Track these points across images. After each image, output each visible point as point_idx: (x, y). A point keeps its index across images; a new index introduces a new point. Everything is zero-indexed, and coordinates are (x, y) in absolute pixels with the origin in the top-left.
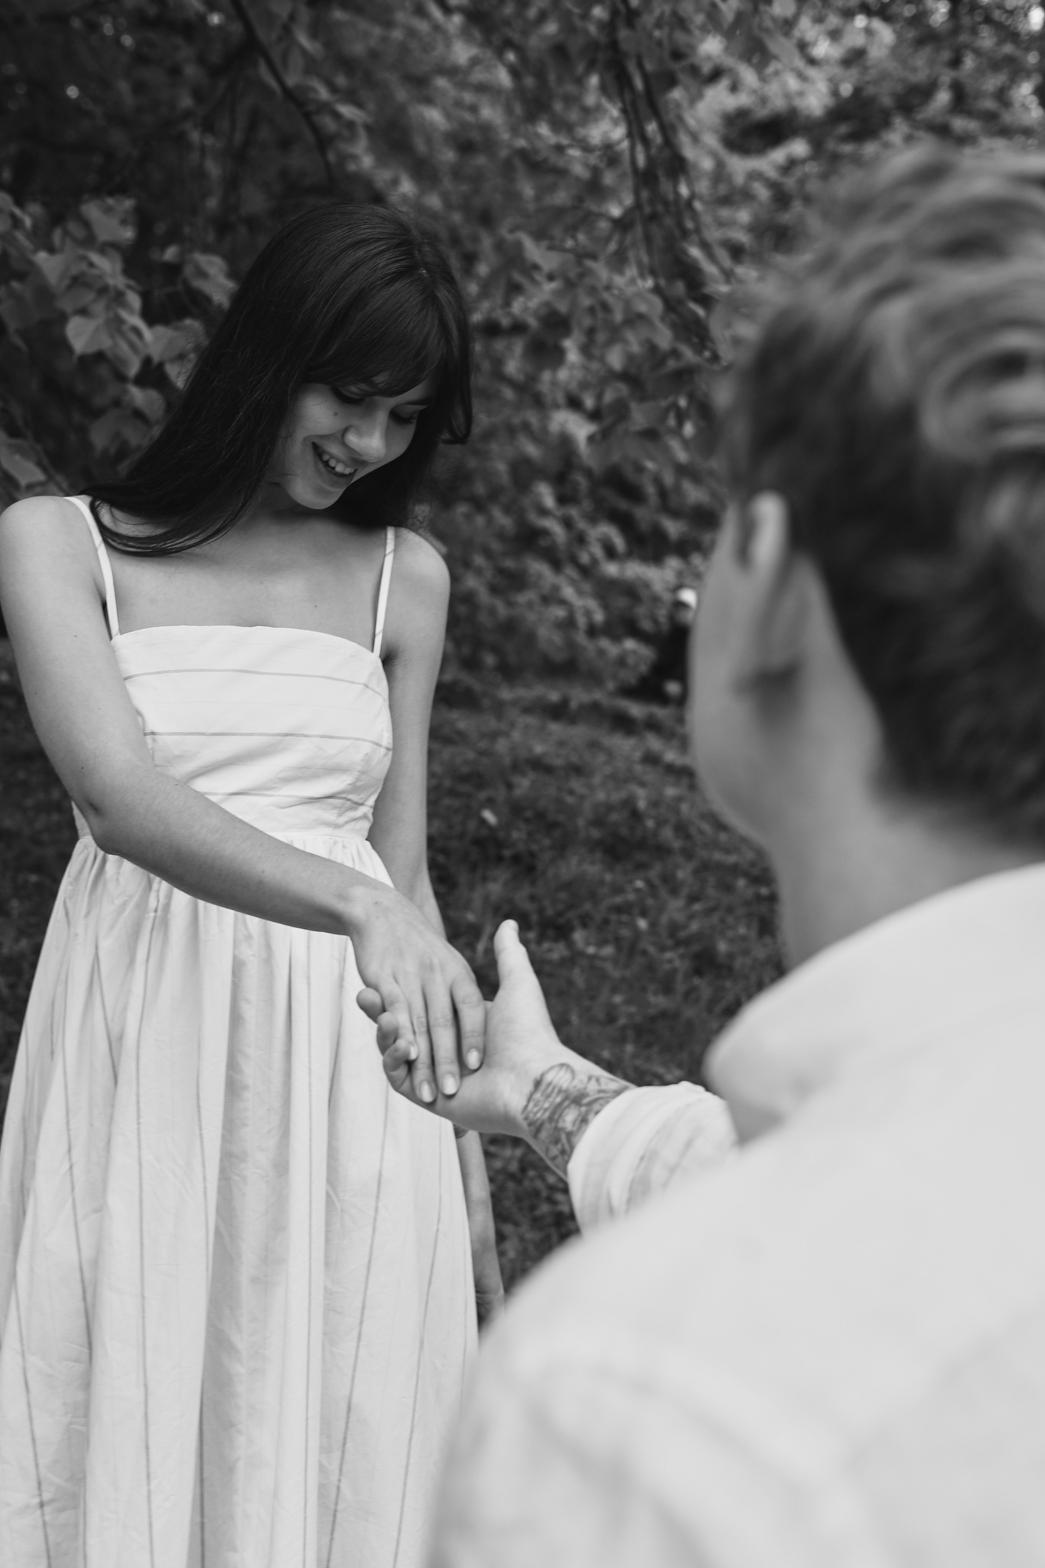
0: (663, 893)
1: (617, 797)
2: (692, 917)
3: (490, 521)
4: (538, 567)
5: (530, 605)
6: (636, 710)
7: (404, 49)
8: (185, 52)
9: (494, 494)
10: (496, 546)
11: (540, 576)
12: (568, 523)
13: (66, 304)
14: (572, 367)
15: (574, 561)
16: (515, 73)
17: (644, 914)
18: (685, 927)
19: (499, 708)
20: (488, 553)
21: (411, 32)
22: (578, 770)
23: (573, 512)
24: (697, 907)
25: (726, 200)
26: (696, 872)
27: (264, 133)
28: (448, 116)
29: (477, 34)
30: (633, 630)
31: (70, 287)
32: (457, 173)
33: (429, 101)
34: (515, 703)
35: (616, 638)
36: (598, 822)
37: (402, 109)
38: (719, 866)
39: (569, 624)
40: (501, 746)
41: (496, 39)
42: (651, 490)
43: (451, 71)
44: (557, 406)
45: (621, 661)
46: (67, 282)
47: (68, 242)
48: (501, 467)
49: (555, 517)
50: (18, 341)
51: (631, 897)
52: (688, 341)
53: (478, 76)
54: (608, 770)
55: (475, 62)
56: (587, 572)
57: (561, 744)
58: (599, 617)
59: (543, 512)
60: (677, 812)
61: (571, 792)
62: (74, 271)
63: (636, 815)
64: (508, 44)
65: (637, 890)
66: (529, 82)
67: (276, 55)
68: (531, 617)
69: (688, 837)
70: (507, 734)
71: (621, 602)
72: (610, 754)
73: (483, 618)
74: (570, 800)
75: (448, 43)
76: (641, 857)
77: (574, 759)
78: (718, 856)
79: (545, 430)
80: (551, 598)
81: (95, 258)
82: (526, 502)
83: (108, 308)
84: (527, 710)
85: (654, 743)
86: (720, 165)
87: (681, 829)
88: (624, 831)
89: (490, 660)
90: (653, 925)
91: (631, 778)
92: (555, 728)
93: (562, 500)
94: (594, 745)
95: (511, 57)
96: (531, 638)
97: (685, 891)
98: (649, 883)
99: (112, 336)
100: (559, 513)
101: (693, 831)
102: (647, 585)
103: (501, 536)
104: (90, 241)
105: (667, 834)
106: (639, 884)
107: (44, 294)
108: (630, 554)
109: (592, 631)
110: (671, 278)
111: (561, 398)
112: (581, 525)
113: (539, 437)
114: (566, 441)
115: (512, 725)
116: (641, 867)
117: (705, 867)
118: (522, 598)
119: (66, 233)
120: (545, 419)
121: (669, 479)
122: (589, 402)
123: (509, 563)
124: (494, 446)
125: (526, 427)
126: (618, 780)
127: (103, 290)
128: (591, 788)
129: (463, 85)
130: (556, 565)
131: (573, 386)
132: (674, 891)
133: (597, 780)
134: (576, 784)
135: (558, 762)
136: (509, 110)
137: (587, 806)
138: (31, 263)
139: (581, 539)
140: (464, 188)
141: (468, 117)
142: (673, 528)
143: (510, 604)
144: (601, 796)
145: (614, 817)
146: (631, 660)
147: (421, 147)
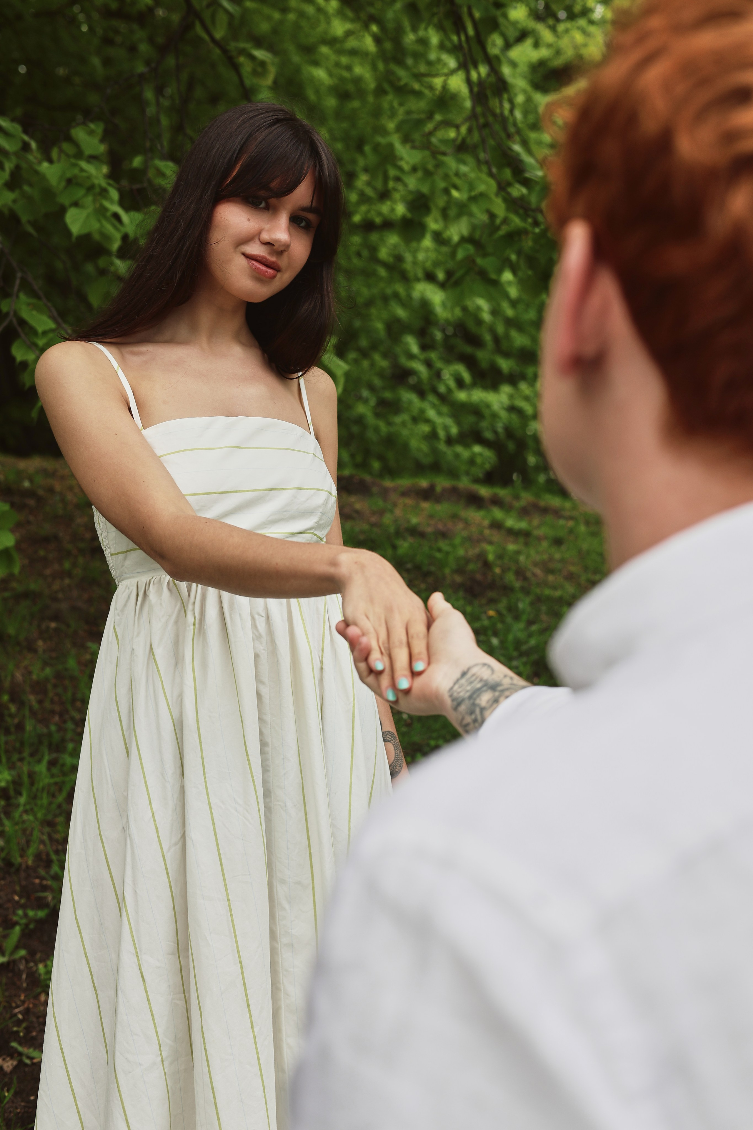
0: (509, 619)
1: (472, 552)
2: (530, 636)
3: (373, 365)
4: (408, 397)
5: (404, 424)
6: (484, 491)
7: (297, 27)
8: (140, 34)
9: (374, 346)
10: (377, 382)
11: (410, 402)
12: (429, 364)
13: (64, 200)
14: (427, 250)
15: (434, 390)
16: (377, 40)
17: (496, 634)
18: (526, 642)
19: (385, 493)
20: (372, 388)
21: (302, 14)
22: (444, 535)
23: (433, 355)
24: (534, 628)
25: (535, 127)
26: (532, 604)
27: (199, 92)
28: (330, 74)
29: (350, 14)
30: (478, 438)
31: (66, 188)
32: (338, 115)
33: (316, 63)
34: (395, 489)
35: (467, 446)
36: (460, 571)
37: (298, 70)
38: (549, 599)
39: (433, 435)
40: (387, 519)
41: (363, 15)
42: (488, 338)
43: (332, 42)
44: (418, 280)
45: (472, 462)
46: (63, 184)
47: (63, 156)
48: (380, 326)
49: (419, 360)
50: (30, 229)
51: (486, 623)
52: (516, 213)
53: (352, 43)
54: (465, 534)
55: (349, 34)
56: (444, 398)
57: (431, 516)
58: (454, 430)
59: (411, 356)
60: (517, 562)
61: (439, 550)
62: (69, 175)
63: (486, 565)
64: (372, 19)
65: (490, 618)
66: (388, 45)
67: (206, 15)
68: (405, 432)
69: (525, 579)
70: (392, 512)
71: (469, 420)
72: (467, 523)
73: (370, 435)
74: (438, 555)
75: (329, 22)
76: (491, 594)
77: (440, 526)
78: (547, 592)
79: (409, 297)
80: (419, 418)
81: (83, 164)
82: (398, 350)
83: (94, 201)
84: (405, 494)
85: (498, 513)
86: (529, 100)
87: (520, 573)
88: (479, 577)
89: (376, 465)
90: (502, 642)
91: (482, 539)
92: (425, 505)
93: (424, 347)
94: (455, 517)
95: (374, 28)
96: (406, 447)
97: (524, 617)
98: (499, 613)
99: (99, 221)
100: (422, 356)
101: (529, 574)
102: (488, 406)
103: (381, 375)
104: (79, 154)
105: (510, 577)
106: (491, 613)
107: (48, 193)
108: (474, 385)
109: (450, 441)
110: (500, 167)
111: (420, 274)
112: (439, 364)
113: (406, 303)
114: (425, 305)
115: (395, 505)
116: (492, 601)
117: (539, 600)
118: (398, 419)
119: (61, 151)
120: (409, 289)
121: (500, 329)
122: (441, 276)
123: (388, 395)
124: (373, 311)
125: (396, 295)
126: (472, 541)
127: (90, 188)
128: (454, 546)
129: (340, 52)
130: (422, 394)
131: (428, 264)
132: (517, 618)
133: (457, 541)
134: (443, 544)
135: (429, 530)
136: (374, 67)
137: (451, 558)
138: (37, 173)
139: (438, 375)
140: (345, 125)
141: (346, 74)
142: (505, 365)
143: (389, 424)
144: (461, 552)
145: (471, 567)
146: (479, 460)
147: (312, 96)
